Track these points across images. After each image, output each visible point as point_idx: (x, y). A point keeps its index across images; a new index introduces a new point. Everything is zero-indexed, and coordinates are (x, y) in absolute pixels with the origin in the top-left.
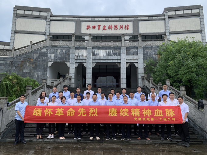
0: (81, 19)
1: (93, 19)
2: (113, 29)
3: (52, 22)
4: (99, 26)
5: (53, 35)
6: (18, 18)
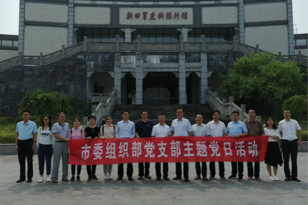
0: (119, 3)
2: (165, 18)
3: (77, 9)
4: (145, 14)
5: (79, 28)
6: (27, 2)
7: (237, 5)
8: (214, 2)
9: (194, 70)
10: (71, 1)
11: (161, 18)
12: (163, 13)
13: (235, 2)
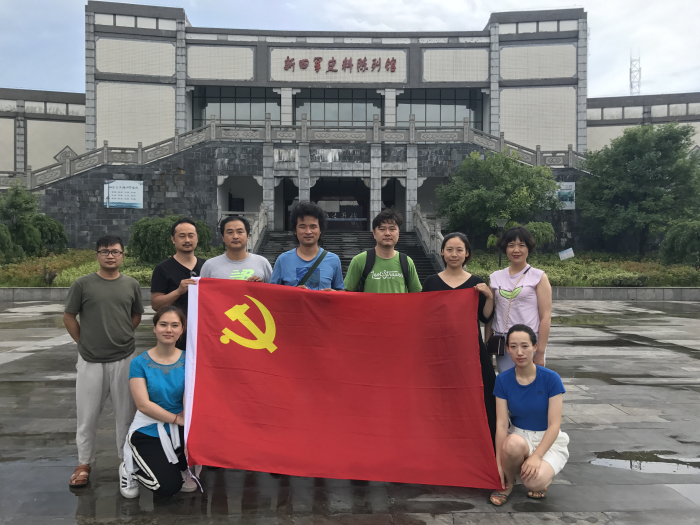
0: (270, 40)
1: (301, 39)
2: (354, 68)
3: (192, 50)
4: (318, 60)
5: (195, 86)
6: (100, 37)
7: (488, 46)
8: (446, 39)
9: (394, 175)
10: (180, 36)
11: (348, 70)
12: (351, 60)
13: (485, 40)
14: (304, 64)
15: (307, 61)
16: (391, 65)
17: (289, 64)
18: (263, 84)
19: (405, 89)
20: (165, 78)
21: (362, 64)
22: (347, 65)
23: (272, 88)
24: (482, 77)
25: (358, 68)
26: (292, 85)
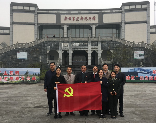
0: (60, 12)
1: (69, 12)
3: (39, 15)
4: (74, 18)
5: (40, 25)
6: (14, 12)
7: (121, 12)
8: (110, 11)
10: (36, 11)
11: (82, 20)
12: (83, 17)
13: (120, 11)
14: (70, 19)
15: (71, 18)
16: (94, 19)
17: (66, 19)
18: (58, 24)
19: (98, 25)
20: (32, 23)
21: (86, 19)
22: (82, 19)
23: (61, 25)
24: (120, 21)
25: (85, 19)
26: (67, 25)
